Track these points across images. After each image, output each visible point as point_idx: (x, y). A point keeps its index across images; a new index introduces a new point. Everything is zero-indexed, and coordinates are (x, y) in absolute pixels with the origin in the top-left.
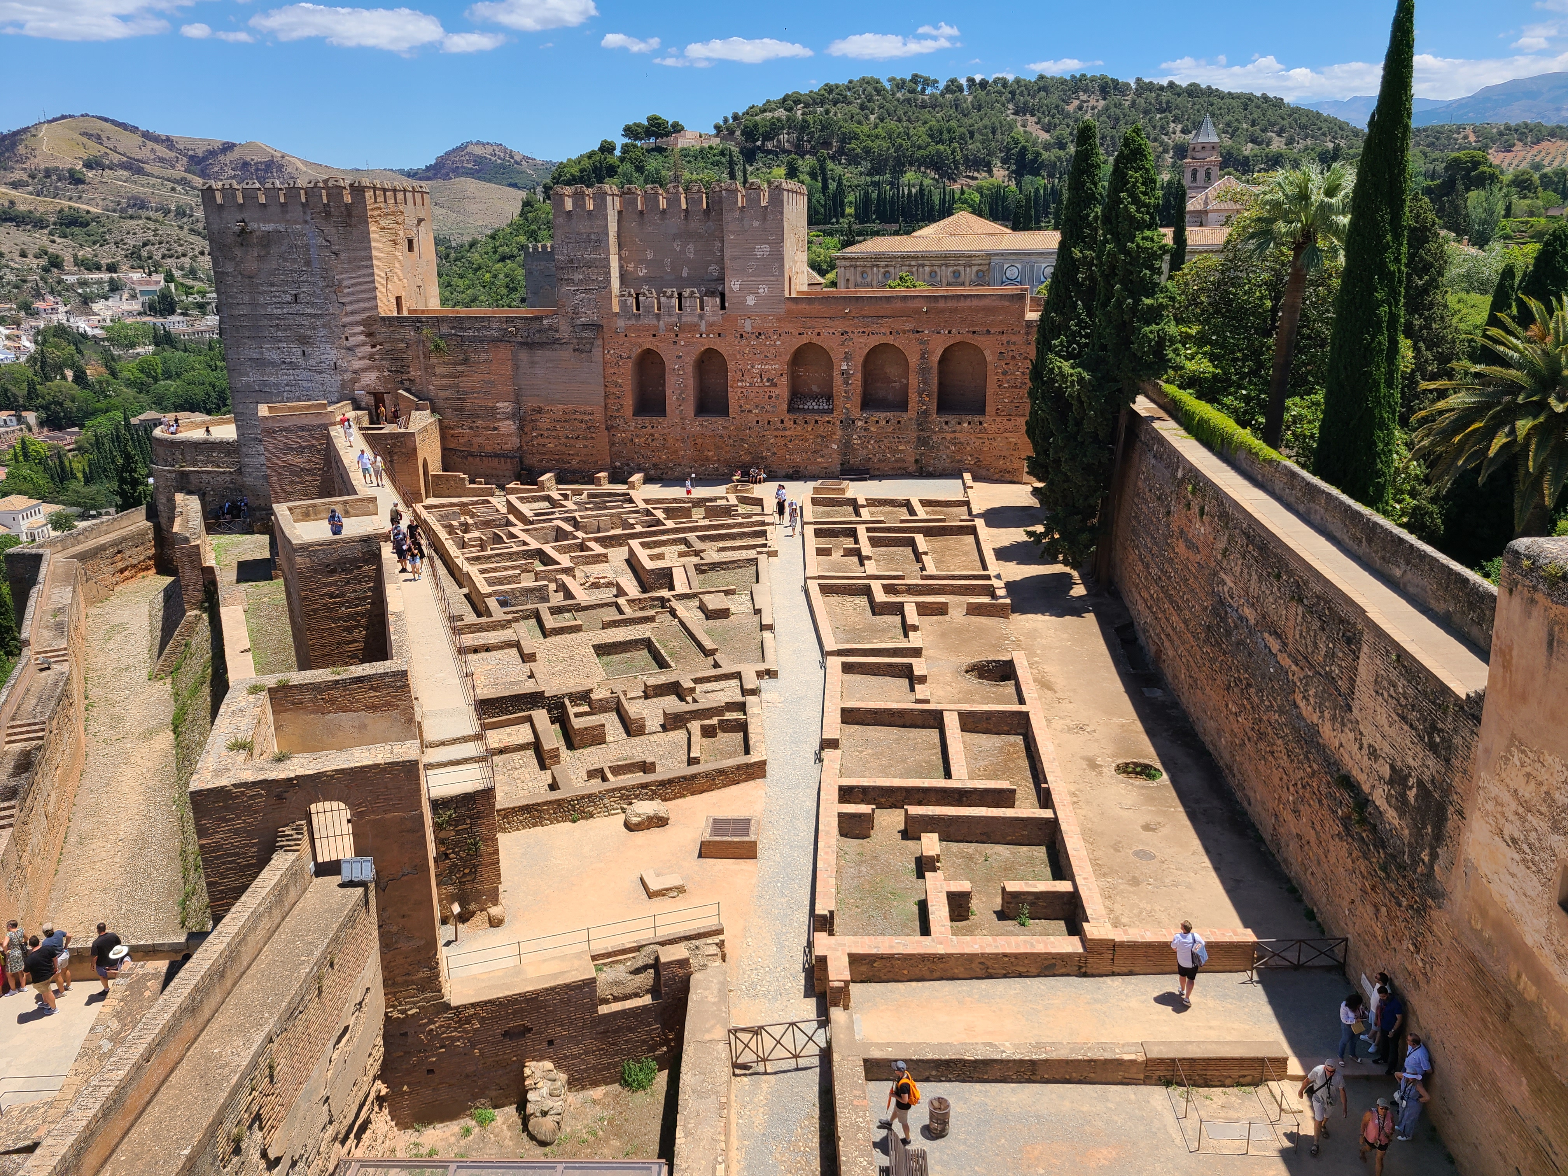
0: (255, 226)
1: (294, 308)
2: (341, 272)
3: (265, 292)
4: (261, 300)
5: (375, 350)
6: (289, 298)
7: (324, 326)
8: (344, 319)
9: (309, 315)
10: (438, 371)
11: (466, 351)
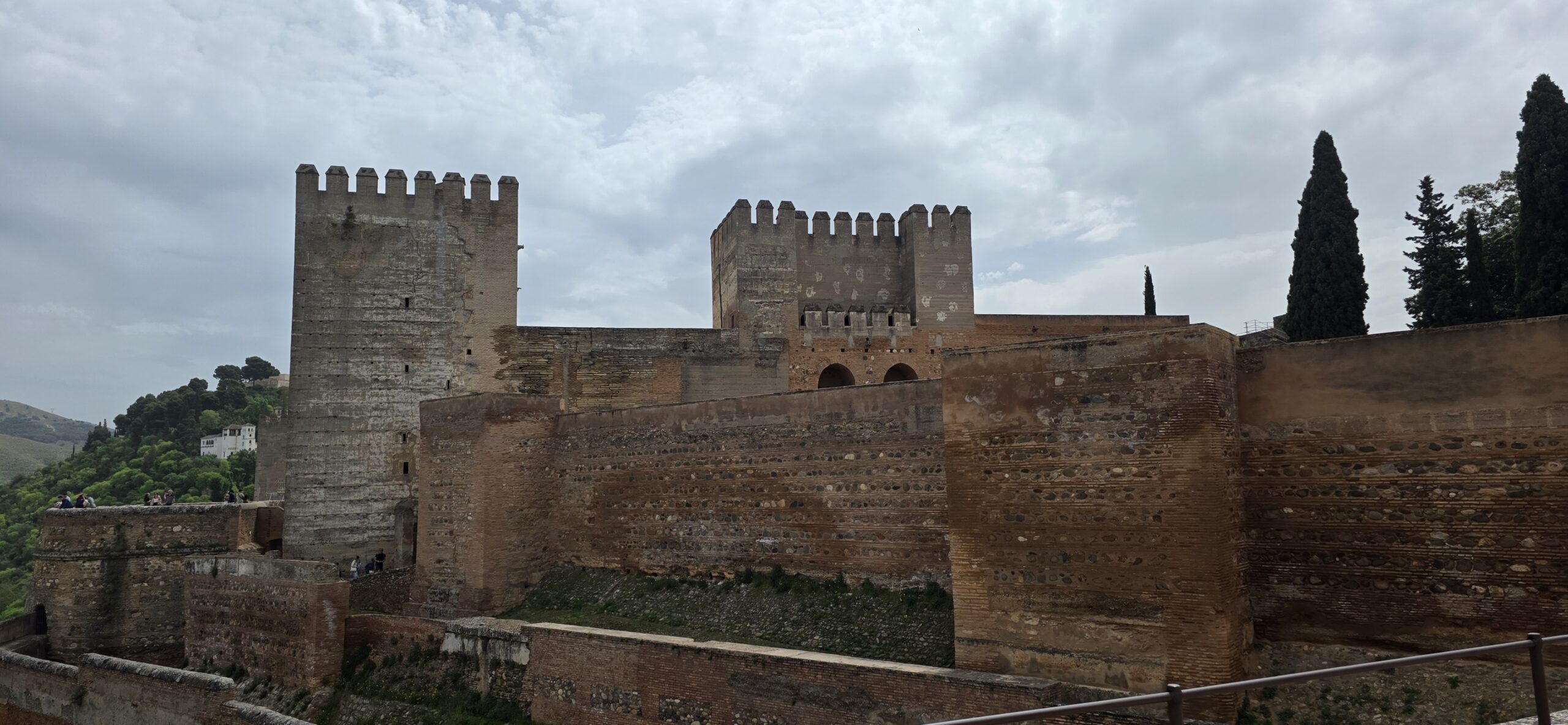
0: (365, 218)
1: (403, 314)
2: (473, 277)
3: (365, 294)
4: (359, 304)
5: (505, 366)
6: (397, 302)
7: (441, 336)
8: (469, 329)
9: (423, 323)
10: (586, 390)
11: (626, 367)
